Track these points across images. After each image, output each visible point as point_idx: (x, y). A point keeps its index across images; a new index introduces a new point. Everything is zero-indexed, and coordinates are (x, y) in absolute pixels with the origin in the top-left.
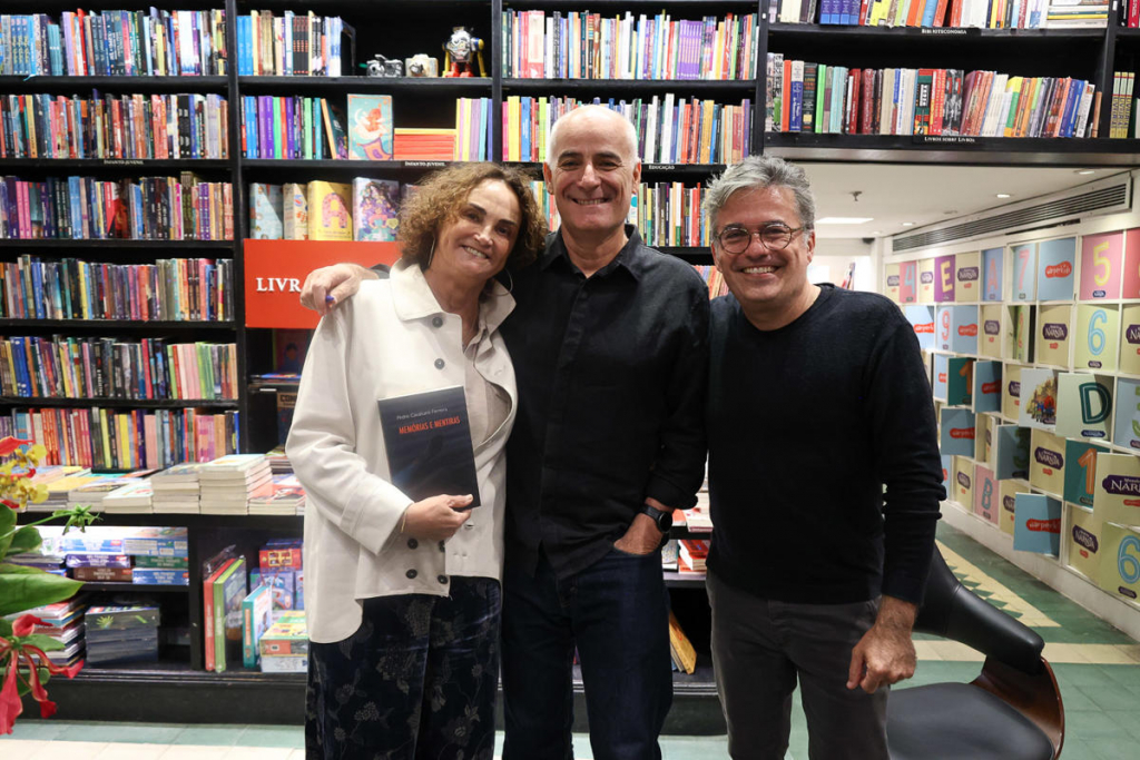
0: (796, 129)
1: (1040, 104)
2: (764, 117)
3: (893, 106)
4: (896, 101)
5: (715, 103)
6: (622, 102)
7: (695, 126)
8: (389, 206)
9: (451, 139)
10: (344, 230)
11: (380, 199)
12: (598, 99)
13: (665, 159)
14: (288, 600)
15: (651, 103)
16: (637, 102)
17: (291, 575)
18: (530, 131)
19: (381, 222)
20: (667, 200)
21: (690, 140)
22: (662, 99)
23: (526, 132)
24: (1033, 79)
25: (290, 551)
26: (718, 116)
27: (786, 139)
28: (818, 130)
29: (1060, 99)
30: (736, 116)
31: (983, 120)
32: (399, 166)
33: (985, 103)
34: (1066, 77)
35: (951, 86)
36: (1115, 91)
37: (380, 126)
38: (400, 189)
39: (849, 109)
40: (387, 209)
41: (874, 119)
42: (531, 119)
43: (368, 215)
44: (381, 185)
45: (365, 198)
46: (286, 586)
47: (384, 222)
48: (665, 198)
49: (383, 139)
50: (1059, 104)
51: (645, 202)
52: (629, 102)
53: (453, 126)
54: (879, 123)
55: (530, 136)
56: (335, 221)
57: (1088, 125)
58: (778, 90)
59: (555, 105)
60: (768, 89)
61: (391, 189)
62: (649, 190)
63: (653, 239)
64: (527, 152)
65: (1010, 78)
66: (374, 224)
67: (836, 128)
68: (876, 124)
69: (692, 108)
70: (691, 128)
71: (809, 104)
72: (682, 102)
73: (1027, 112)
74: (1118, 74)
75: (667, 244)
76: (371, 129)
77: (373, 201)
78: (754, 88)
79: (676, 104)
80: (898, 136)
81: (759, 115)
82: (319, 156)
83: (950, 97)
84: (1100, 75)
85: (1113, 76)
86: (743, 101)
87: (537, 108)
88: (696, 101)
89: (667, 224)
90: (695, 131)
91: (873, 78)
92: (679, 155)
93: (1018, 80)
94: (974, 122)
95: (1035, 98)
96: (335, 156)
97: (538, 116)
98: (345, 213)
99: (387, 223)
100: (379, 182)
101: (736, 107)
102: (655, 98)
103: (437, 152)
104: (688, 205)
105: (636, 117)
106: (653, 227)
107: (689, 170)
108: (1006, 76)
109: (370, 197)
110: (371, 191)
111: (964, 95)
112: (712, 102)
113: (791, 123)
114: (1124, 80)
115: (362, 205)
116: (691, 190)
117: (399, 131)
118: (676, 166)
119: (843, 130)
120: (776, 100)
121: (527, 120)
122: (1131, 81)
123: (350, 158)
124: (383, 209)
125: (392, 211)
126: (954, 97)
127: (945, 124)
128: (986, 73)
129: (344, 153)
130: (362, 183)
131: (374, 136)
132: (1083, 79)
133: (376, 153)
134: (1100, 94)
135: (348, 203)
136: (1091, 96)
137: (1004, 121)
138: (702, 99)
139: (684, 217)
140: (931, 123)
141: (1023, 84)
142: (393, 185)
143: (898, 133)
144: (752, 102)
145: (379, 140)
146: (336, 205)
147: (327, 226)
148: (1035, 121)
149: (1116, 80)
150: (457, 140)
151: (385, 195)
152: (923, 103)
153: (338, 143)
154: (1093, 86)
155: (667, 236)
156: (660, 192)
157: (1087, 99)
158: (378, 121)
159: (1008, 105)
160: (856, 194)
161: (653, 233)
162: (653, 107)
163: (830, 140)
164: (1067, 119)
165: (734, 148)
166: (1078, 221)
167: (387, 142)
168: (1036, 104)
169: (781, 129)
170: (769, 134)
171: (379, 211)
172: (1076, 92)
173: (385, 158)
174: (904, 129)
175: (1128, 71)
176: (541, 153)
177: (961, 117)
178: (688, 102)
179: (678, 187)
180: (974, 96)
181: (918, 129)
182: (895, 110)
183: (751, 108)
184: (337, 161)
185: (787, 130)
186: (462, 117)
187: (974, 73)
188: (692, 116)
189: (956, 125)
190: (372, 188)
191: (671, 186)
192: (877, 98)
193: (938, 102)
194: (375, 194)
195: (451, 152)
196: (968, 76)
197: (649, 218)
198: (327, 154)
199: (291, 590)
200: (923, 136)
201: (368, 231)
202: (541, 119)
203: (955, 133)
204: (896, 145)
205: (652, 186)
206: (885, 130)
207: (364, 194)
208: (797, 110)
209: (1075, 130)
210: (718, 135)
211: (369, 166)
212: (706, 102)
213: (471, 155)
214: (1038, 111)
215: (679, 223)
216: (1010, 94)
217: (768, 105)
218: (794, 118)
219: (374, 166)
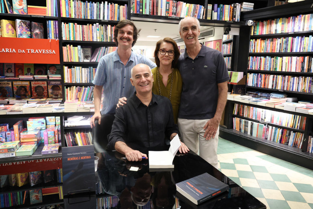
0: (138, 13)
1: (193, 11)
2: (131, 9)
3: (161, 9)
4: (161, 7)
5: (118, 5)
6: (94, 3)
7: (113, 11)
8: (27, 28)
9: (45, 10)
10: (13, 34)
11: (24, 26)
12: (87, 1)
13: (106, 19)
14: (4, 140)
15: (101, 3)
16: (98, 3)
17: (4, 133)
18: (68, 9)
19: (25, 33)
20: (107, 29)
21: (112, 14)
22: (104, 3)
23: (67, 9)
24: (191, 4)
25: (3, 127)
26: (119, 8)
27: (136, 15)
28: (144, 13)
29: (197, 10)
30: (123, 9)
31: (181, 13)
32: (30, 17)
33: (181, 9)
34: (198, 4)
35: (174, 5)
36: (208, 9)
37: (23, 4)
38: (30, 23)
39: (151, 9)
40: (27, 29)
41: (157, 12)
42: (68, 6)
43: (21, 31)
44: (24, 22)
45: (19, 25)
46: (3, 136)
47: (26, 33)
48: (106, 29)
49: (24, 8)
50: (197, 11)
51: (101, 30)
52: (95, 3)
53: (46, 6)
54: (158, 13)
55: (69, 10)
56: (10, 32)
57: (203, 16)
58: (134, 2)
59: (75, 2)
60: (131, 2)
61: (27, 23)
62: (102, 27)
63: (103, 40)
64: (68, 15)
65: (186, 4)
66: (23, 33)
67: (148, 13)
68: (157, 13)
69: (112, 6)
70: (112, 11)
71: (141, 7)
72: (110, 4)
73: (190, 12)
74: (209, 5)
75: (107, 41)
76: (20, 5)
77: (22, 26)
78: (128, 2)
79: (108, 4)
80: (162, 16)
81: (129, 9)
82: (4, 12)
83: (174, 7)
84: (205, 4)
85: (208, 5)
86: (125, 5)
87: (70, 3)
88: (113, 4)
89: (107, 36)
90: (113, 12)
91: (156, 1)
92: (109, 18)
93: (188, 4)
94: (179, 14)
95: (192, 9)
96: (9, 12)
97: (70, 5)
98: (13, 29)
99: (27, 33)
100: (24, 21)
101: (123, 6)
102: (102, 2)
103: (41, 13)
104: (112, 31)
105: (98, 7)
106: (103, 36)
107: (112, 22)
108: (186, 3)
109: (21, 25)
110: (21, 23)
111: (177, 7)
112: (117, 4)
113: (137, 11)
114: (210, 6)
115: (19, 27)
116: (113, 27)
117: (29, 6)
118: (109, 21)
119: (150, 14)
120: (133, 5)
121: (67, 6)
122: (211, 6)
123: (14, 13)
124: (25, 28)
125: (28, 29)
126: (175, 7)
127: (173, 14)
128: (181, 2)
129: (12, 12)
130: (18, 21)
131: (21, 7)
132: (202, 5)
133: (22, 12)
134: (205, 9)
135: (14, 27)
136: (203, 9)
137: (185, 14)
138: (115, 4)
139: (111, 34)
140: (170, 13)
141: (189, 5)
142: (28, 22)
143: (162, 15)
144: (127, 5)
145: (23, 8)
146: (10, 27)
147: (8, 33)
148: (192, 14)
149: (208, 6)
150: (47, 10)
151: (26, 25)
152: (168, 8)
153: (10, 9)
154: (204, 7)
155: (107, 39)
156: (105, 27)
157: (202, 10)
158: (22, 3)
159: (186, 10)
160: (155, 30)
161: (103, 38)
162: (102, 5)
163: (146, 16)
164: (198, 14)
165: (123, 17)
166: (204, 38)
167: (25, 9)
168: (192, 10)
169: (135, 13)
170: (132, 13)
171: (24, 29)
172: (200, 8)
173: (25, 14)
174: (163, 14)
175: (211, 4)
176: (72, 15)
177: (176, 12)
178: (111, 4)
179: (109, 26)
180: (179, 7)
181: (167, 14)
182: (161, 10)
183: (127, 7)
184: (10, 14)
185: (136, 13)
186: (48, 3)
187: (179, 2)
188: (112, 8)
189: (175, 14)
190: (22, 22)
191: (108, 26)
192: (157, 6)
193: (171, 8)
194: (23, 24)
195: (45, 13)
196: (178, 2)
197: (102, 34)
198: (6, 11)
199: (5, 137)
200: (168, 17)
201: (21, 35)
202: (71, 6)
203: (175, 16)
204: (162, 18)
205: (103, 26)
206: (159, 14)
207: (19, 24)
208: (138, 8)
209: (200, 17)
210: (119, 13)
211: (20, 16)
212: (116, 4)
213: (51, 15)
214: (192, 12)
215: (110, 36)
216: (187, 8)
217: (131, 6)
218: (138, 10)
219: (22, 16)
